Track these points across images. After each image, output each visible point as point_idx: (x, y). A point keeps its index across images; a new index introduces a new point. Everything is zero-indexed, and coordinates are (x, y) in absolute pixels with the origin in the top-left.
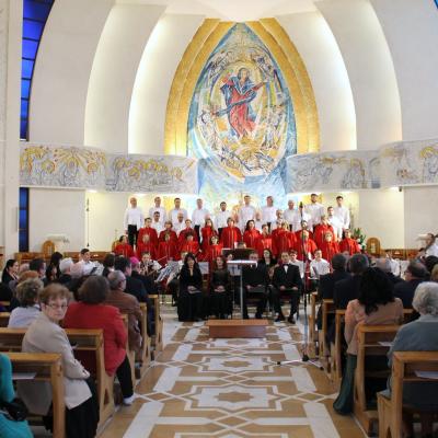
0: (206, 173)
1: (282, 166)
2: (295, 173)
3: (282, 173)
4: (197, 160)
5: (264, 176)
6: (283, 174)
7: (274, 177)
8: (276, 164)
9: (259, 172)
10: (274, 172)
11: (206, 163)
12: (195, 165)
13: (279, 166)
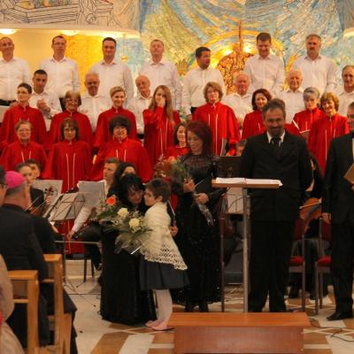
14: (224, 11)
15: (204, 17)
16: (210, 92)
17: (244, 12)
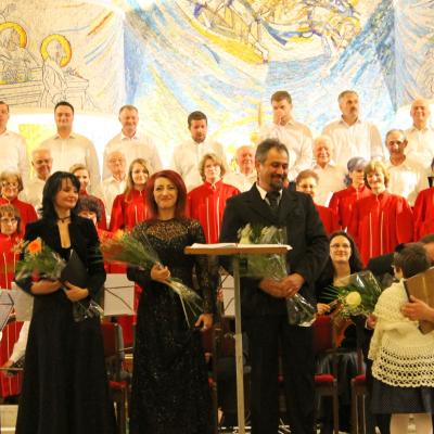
0: (150, 53)
1: (381, 25)
2: (421, 43)
3: (381, 47)
4: (120, 14)
5: (326, 58)
6: (385, 50)
7: (357, 59)
8: (363, 21)
9: (311, 47)
10: (357, 44)
11: (149, 23)
12: (116, 29)
13: (372, 26)
14: (238, 89)
15: (212, 99)
16: (209, 166)
17: (264, 90)
